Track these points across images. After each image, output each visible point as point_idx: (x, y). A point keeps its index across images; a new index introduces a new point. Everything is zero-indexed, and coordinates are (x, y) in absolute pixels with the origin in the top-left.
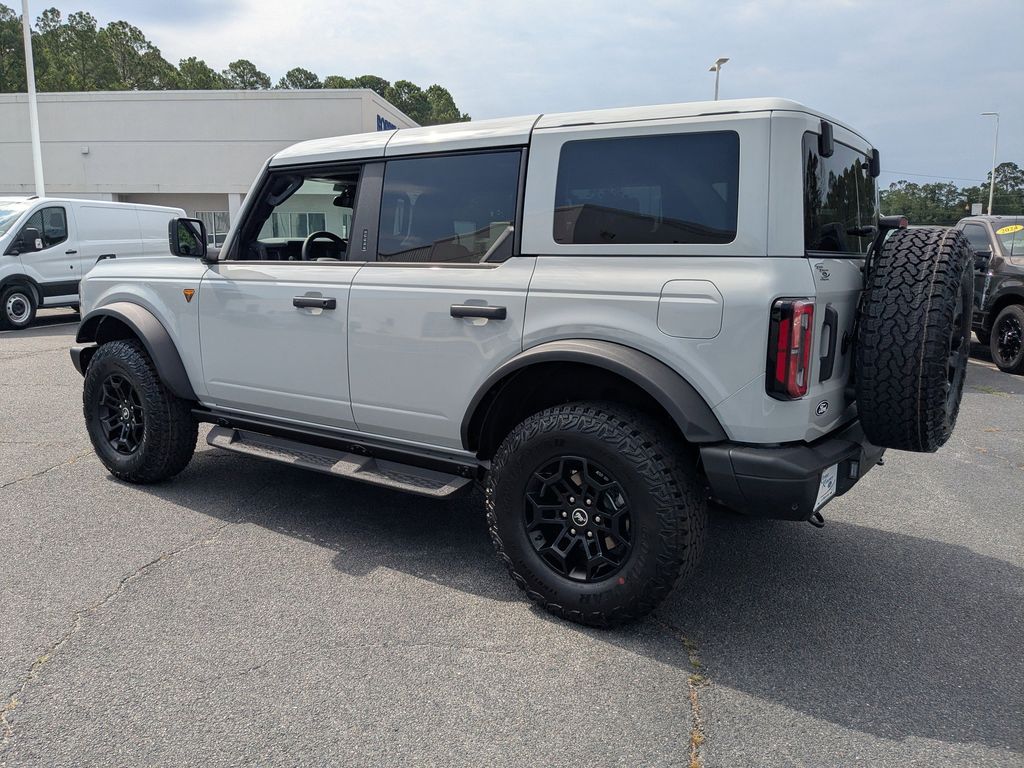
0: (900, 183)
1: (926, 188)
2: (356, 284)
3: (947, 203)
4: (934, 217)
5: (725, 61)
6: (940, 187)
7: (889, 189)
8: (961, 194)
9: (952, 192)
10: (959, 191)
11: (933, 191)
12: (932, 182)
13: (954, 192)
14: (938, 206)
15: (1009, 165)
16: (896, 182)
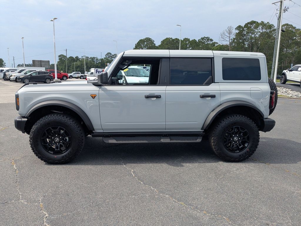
0: (84, 56)
1: (91, 58)
2: (167, 91)
3: (96, 62)
4: (94, 66)
5: (56, 19)
6: (94, 58)
7: (81, 58)
8: (100, 60)
9: (97, 59)
10: (99, 59)
11: (93, 59)
12: (92, 57)
13: (98, 59)
14: (94, 63)
15: (109, 53)
16: (83, 56)
